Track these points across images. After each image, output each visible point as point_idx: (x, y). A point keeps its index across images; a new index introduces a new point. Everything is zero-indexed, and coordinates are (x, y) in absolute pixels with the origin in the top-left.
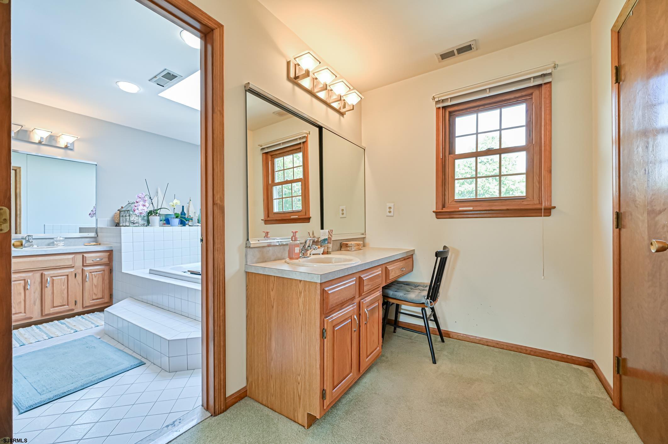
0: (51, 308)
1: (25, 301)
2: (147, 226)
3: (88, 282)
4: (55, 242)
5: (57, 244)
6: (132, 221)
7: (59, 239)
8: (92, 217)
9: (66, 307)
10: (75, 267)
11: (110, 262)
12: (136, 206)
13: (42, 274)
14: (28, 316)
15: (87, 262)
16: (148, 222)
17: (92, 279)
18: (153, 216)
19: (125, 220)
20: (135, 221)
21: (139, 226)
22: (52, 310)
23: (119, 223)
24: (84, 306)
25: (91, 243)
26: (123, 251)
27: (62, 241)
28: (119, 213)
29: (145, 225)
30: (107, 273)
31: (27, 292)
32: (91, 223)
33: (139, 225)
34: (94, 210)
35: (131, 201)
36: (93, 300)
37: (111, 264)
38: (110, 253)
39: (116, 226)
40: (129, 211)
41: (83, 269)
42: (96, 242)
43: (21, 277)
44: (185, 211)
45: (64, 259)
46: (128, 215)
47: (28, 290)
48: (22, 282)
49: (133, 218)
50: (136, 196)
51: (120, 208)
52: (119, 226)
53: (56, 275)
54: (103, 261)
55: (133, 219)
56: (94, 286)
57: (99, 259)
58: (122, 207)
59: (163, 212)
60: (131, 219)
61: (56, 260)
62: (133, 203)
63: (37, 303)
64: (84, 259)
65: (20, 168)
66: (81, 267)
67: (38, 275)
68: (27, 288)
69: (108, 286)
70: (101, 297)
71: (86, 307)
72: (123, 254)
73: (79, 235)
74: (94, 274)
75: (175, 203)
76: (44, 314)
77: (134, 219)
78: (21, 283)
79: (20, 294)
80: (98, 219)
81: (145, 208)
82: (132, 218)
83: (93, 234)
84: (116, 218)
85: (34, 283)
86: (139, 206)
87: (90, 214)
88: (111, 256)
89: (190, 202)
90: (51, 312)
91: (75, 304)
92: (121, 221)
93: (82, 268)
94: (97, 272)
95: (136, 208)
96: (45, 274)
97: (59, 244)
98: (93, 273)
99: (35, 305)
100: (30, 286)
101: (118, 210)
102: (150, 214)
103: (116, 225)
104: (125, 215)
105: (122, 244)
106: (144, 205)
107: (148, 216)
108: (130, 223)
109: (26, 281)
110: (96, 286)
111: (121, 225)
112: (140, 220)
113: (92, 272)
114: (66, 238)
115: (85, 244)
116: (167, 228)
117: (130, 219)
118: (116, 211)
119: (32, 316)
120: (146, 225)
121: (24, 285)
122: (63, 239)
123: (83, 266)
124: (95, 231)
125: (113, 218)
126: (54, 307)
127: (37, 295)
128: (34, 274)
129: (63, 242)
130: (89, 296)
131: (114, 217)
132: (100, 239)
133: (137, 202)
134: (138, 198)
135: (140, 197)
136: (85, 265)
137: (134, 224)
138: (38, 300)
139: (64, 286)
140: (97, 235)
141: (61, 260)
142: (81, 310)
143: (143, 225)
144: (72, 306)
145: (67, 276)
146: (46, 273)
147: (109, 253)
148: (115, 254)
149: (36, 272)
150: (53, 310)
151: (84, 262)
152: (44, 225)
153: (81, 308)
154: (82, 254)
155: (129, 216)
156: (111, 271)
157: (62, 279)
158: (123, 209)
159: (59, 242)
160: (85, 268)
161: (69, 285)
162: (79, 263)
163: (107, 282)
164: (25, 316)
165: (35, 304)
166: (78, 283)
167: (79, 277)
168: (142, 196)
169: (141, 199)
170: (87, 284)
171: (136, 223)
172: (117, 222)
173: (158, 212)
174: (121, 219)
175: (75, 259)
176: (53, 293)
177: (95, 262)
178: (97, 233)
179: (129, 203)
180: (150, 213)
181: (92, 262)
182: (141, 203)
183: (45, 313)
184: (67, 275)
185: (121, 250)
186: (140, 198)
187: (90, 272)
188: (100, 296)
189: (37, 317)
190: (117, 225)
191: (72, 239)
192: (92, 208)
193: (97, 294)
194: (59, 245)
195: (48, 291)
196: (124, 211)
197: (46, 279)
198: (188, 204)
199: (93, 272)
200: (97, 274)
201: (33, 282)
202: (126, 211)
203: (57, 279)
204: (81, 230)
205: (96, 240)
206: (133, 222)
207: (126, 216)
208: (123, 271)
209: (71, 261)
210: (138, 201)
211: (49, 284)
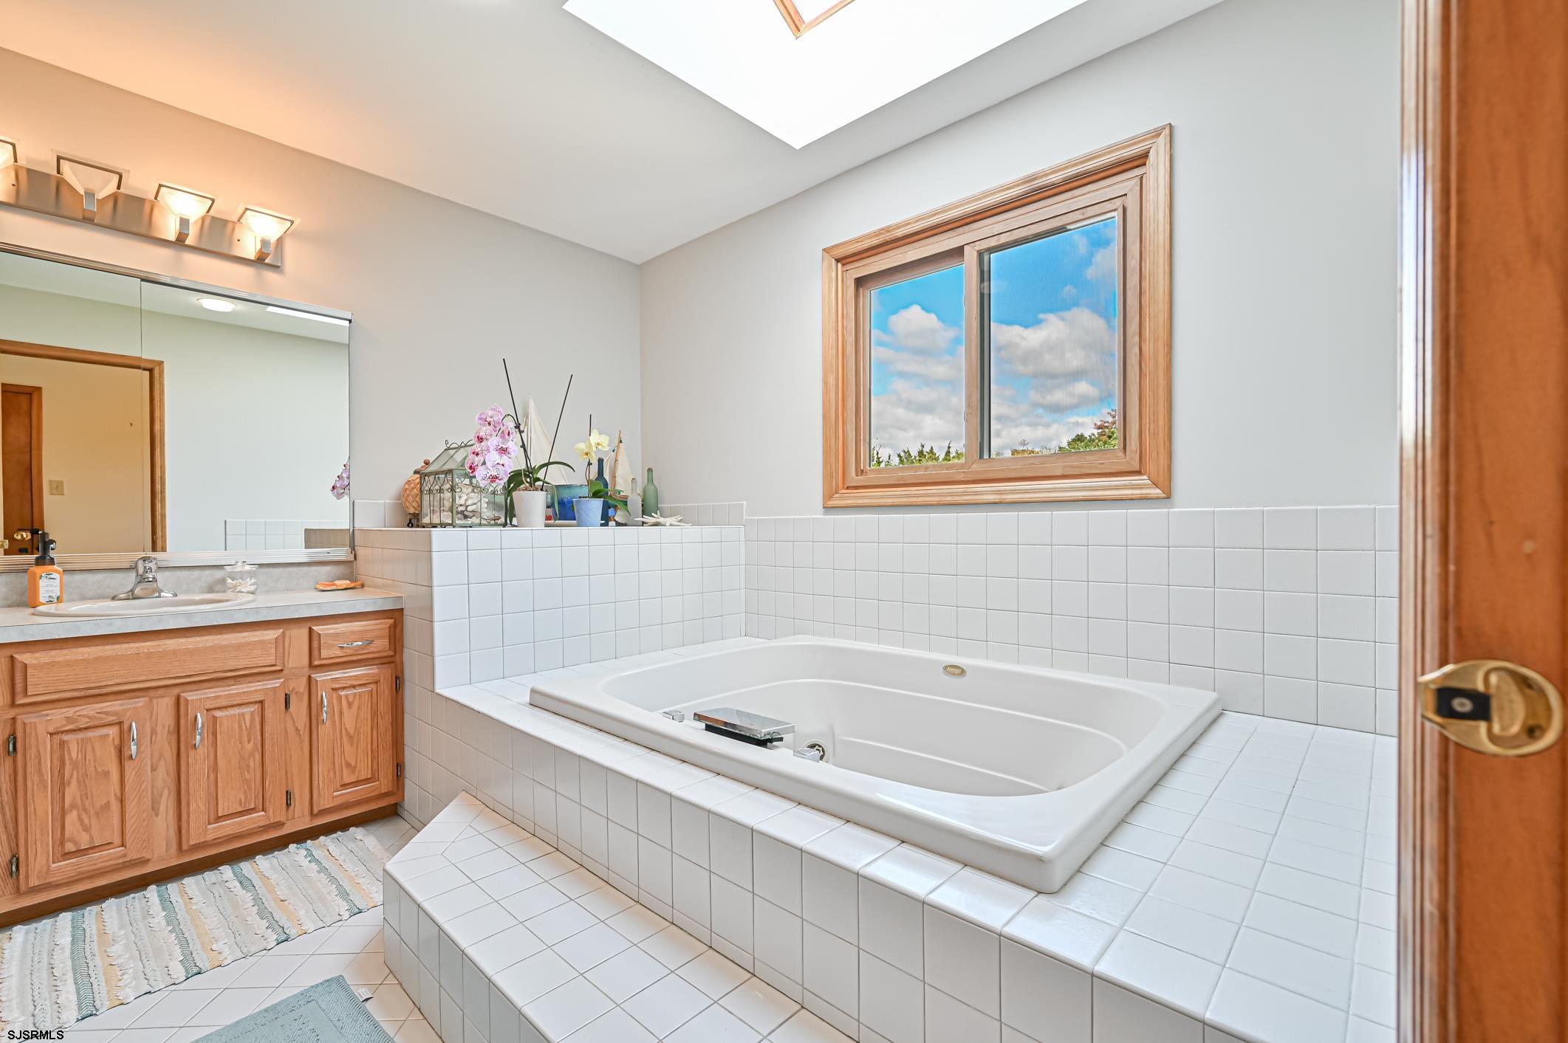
0: (209, 824)
1: (122, 801)
2: (505, 525)
3: (328, 723)
4: (229, 581)
5: (235, 587)
6: (461, 509)
7: (239, 568)
8: (339, 496)
9: (258, 818)
10: (285, 672)
11: (395, 651)
12: (477, 454)
13: (178, 698)
14: (133, 855)
15: (324, 653)
16: (510, 511)
17: (341, 713)
18: (526, 489)
19: (437, 504)
20: (469, 508)
21: (480, 525)
22: (214, 828)
23: (418, 514)
24: (315, 811)
25: (338, 582)
26: (437, 615)
27: (251, 574)
28: (418, 480)
29: (499, 522)
30: (387, 692)
31: (128, 765)
32: (336, 516)
33: (483, 522)
34: (345, 475)
35: (456, 440)
36: (344, 786)
37: (398, 657)
38: (395, 617)
39: (410, 524)
40: (450, 471)
41: (310, 676)
42: (351, 577)
43: (107, 713)
44: (607, 476)
45: (248, 644)
46: (447, 486)
47: (131, 762)
48: (113, 732)
49: (464, 497)
50: (477, 417)
51: (420, 465)
52: (418, 526)
53: (224, 704)
54: (373, 648)
55: (462, 502)
56: (345, 739)
57: (360, 643)
58: (427, 463)
59: (556, 476)
60: (458, 501)
61: (223, 648)
62: (460, 447)
63: (163, 808)
64: (315, 644)
65: (161, 363)
66: (306, 671)
67: (164, 706)
68: (126, 754)
69: (389, 738)
70: (369, 776)
71: (323, 812)
72: (437, 627)
73: (302, 554)
74: (347, 696)
75: (593, 445)
76: (185, 847)
77: (467, 500)
78: (108, 735)
79: (107, 774)
80: (356, 501)
81: (505, 459)
82: (460, 497)
83: (342, 553)
84: (410, 499)
85: (153, 732)
86: (489, 451)
87: (334, 488)
88: (398, 630)
89: (618, 447)
90: (210, 837)
91: (288, 805)
92: (426, 509)
93: (307, 674)
94: (354, 687)
95: (478, 460)
96: (187, 700)
97: (239, 589)
98: (343, 693)
99: (157, 815)
100: (136, 744)
101: (416, 472)
102: (512, 485)
103: (410, 520)
104: (437, 487)
105: (436, 589)
106: (503, 451)
107: (508, 491)
108: (454, 512)
109: (126, 726)
110: (351, 737)
111: (426, 520)
112: (485, 505)
113: (339, 689)
114: (261, 565)
115: (318, 586)
116: (569, 534)
117: (454, 500)
118: (409, 474)
119: (148, 857)
120: (502, 520)
121: (117, 742)
122: (254, 568)
123: (311, 666)
124: (348, 542)
125: (399, 497)
126: (219, 819)
127: (164, 775)
128: (151, 700)
129: (253, 581)
130: (332, 774)
131: (402, 496)
132: (361, 567)
133: (480, 439)
134: (484, 425)
135: (488, 420)
136: (317, 663)
137: (466, 517)
138: (166, 793)
139: (249, 741)
140: (352, 556)
141: (239, 647)
142: (304, 823)
143: (493, 522)
144: (275, 812)
145: (260, 705)
146: (191, 696)
147: (391, 621)
148: (410, 623)
149: (160, 692)
150: (215, 831)
151: (315, 653)
152: (225, 521)
153: (307, 818)
154: (309, 624)
155: (452, 489)
156: (398, 683)
157: (243, 714)
158: (431, 469)
159: (242, 578)
160: (320, 677)
161: (267, 735)
162: (298, 657)
163: (385, 722)
164: (125, 856)
165: (155, 809)
166: (297, 730)
167: (299, 707)
168: (496, 419)
169: (491, 427)
170: (325, 731)
171: (471, 514)
172: (412, 511)
173: (541, 475)
174: (425, 503)
175: (284, 642)
176: (215, 768)
177: (350, 652)
178: (353, 547)
179: (449, 449)
180: (516, 479)
181: (339, 653)
182: (494, 442)
183: (188, 841)
184: (261, 702)
185: (430, 608)
186: (489, 424)
187: (333, 689)
188: (365, 774)
189: (163, 856)
190: (413, 520)
191: (281, 570)
192: (340, 470)
193: (355, 767)
194: (240, 592)
195: (198, 763)
196: (437, 473)
197: (190, 717)
198: (613, 454)
199: (344, 688)
200: (355, 694)
201: (149, 730)
202: (442, 472)
203: (227, 716)
204: (312, 537)
205: (351, 575)
206: (462, 512)
207: (441, 491)
208: (437, 691)
209: (273, 651)
210: (482, 434)
211: (200, 734)
